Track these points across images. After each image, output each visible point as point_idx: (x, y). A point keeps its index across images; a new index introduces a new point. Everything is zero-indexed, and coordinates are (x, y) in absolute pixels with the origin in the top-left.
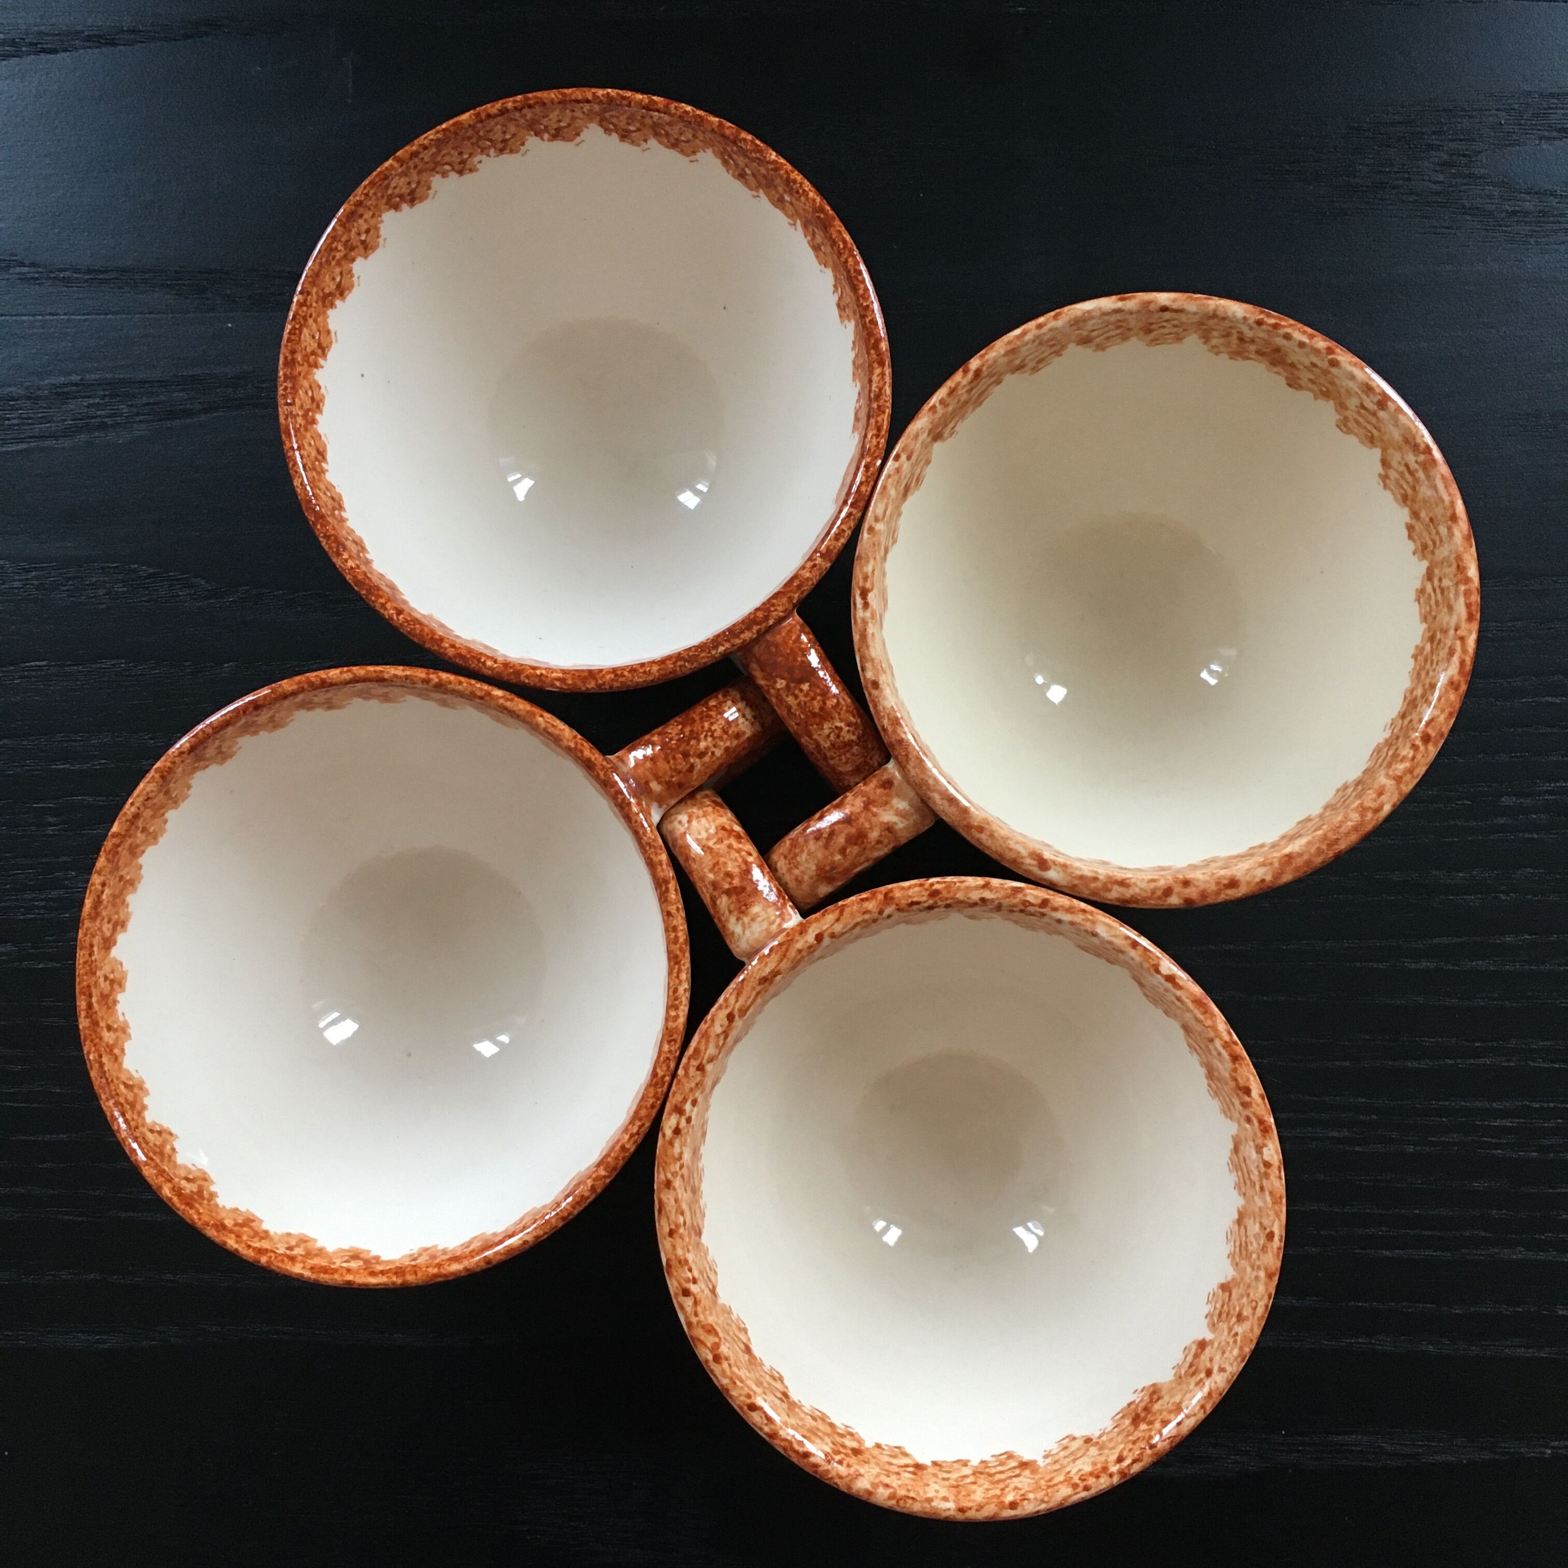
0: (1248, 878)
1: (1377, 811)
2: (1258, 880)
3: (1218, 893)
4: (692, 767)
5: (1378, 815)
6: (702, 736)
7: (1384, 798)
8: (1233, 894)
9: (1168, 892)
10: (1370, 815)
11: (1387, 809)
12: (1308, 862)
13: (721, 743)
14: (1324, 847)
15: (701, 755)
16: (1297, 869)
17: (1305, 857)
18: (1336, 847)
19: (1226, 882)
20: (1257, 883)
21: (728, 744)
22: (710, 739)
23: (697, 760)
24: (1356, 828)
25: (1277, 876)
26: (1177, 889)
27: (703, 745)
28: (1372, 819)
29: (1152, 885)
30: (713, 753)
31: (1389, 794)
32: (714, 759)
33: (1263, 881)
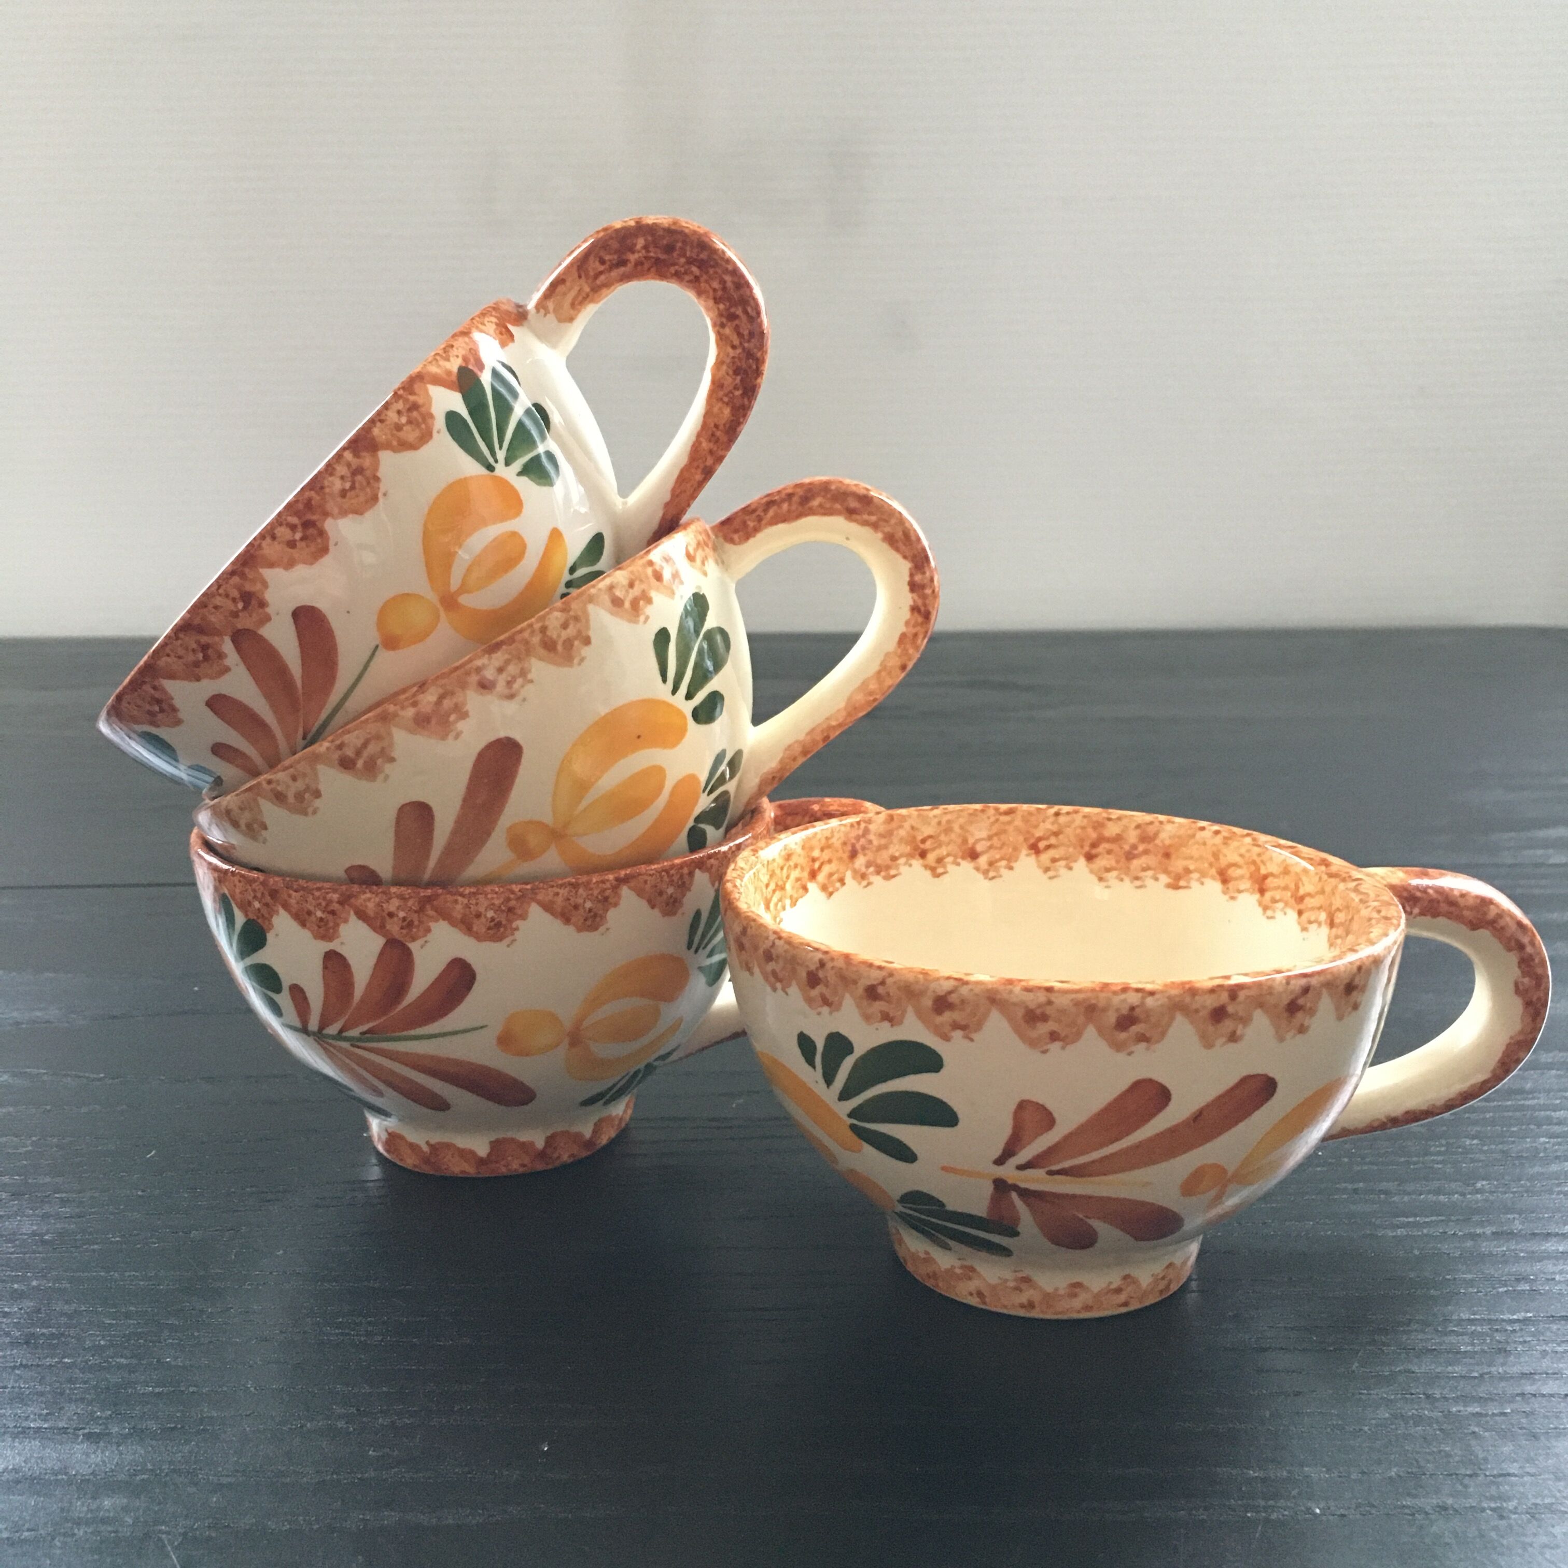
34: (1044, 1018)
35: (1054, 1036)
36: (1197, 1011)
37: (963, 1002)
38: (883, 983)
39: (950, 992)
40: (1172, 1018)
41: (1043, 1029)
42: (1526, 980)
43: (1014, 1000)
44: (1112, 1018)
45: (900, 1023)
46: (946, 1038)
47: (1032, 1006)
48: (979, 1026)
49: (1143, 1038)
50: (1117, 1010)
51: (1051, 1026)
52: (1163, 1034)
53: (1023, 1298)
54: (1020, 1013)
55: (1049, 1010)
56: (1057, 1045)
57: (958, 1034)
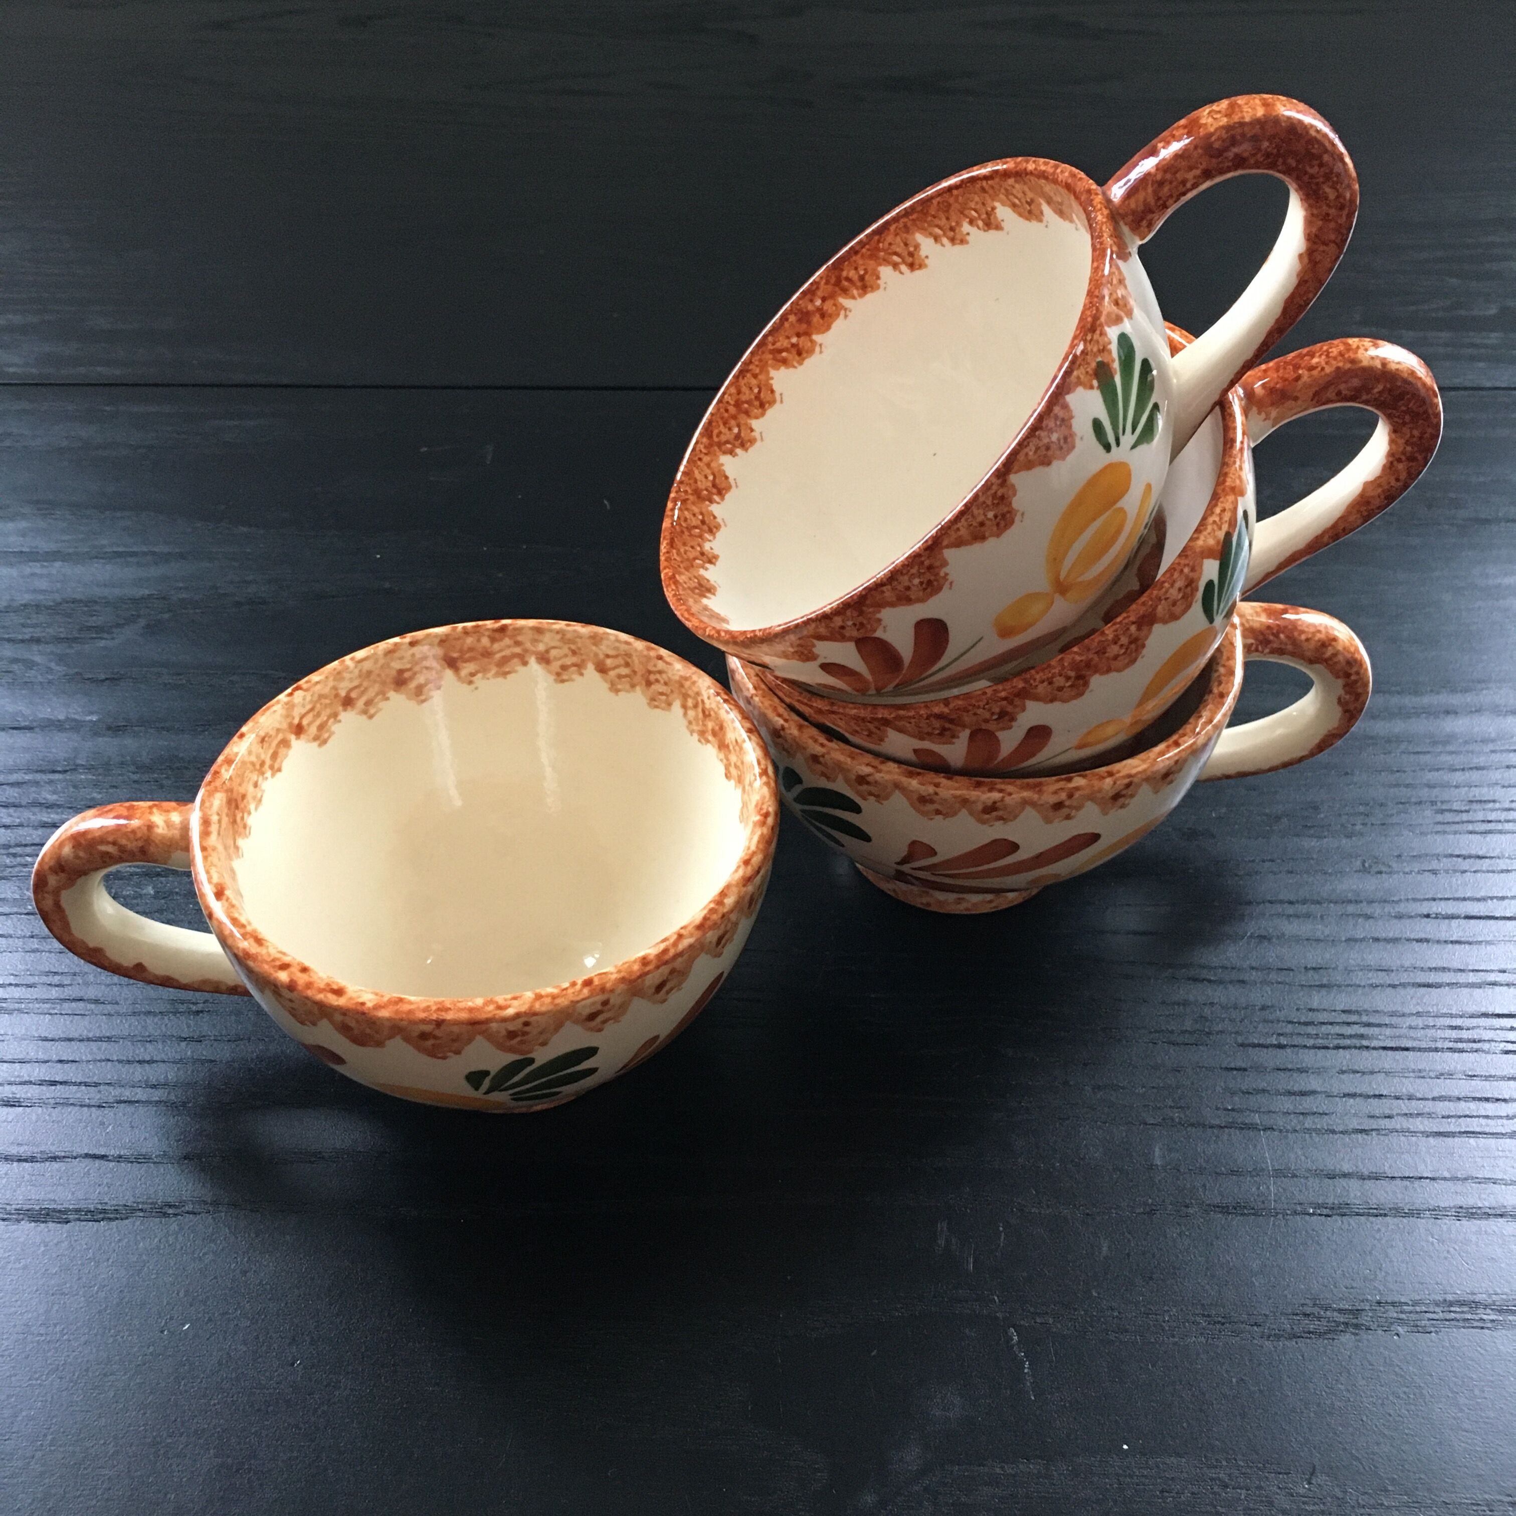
0: (354, 995)
1: (500, 1008)
2: (360, 1000)
3: (321, 991)
4: (1298, 378)
5: (498, 1012)
6: (1317, 354)
7: (515, 1003)
8: (334, 1000)
9: (285, 967)
10: (491, 1007)
11: (510, 1012)
12: (410, 1012)
13: (1334, 362)
14: (434, 1008)
15: (1311, 368)
16: (397, 1012)
17: (412, 1007)
18: (443, 1013)
19: (335, 987)
20: (357, 1003)
21: (1341, 364)
22: (1323, 357)
23: (1306, 372)
24: (471, 1010)
25: (377, 1007)
26: (295, 970)
27: (1315, 360)
28: (490, 1012)
29: (279, 956)
30: (1323, 369)
31: (521, 1002)
32: (1323, 373)
33: (363, 1004)
34: (932, 802)
35: (938, 812)
36: (1042, 805)
37: (876, 782)
38: (823, 756)
39: (868, 775)
40: (1023, 809)
41: (930, 807)
42: (1348, 697)
43: (911, 789)
44: (980, 807)
45: (834, 781)
46: (865, 799)
47: (924, 794)
48: (887, 798)
49: (1000, 818)
50: (984, 803)
51: (936, 806)
52: (1016, 817)
53: (924, 900)
54: (915, 797)
55: (935, 798)
56: (940, 817)
57: (872, 799)
